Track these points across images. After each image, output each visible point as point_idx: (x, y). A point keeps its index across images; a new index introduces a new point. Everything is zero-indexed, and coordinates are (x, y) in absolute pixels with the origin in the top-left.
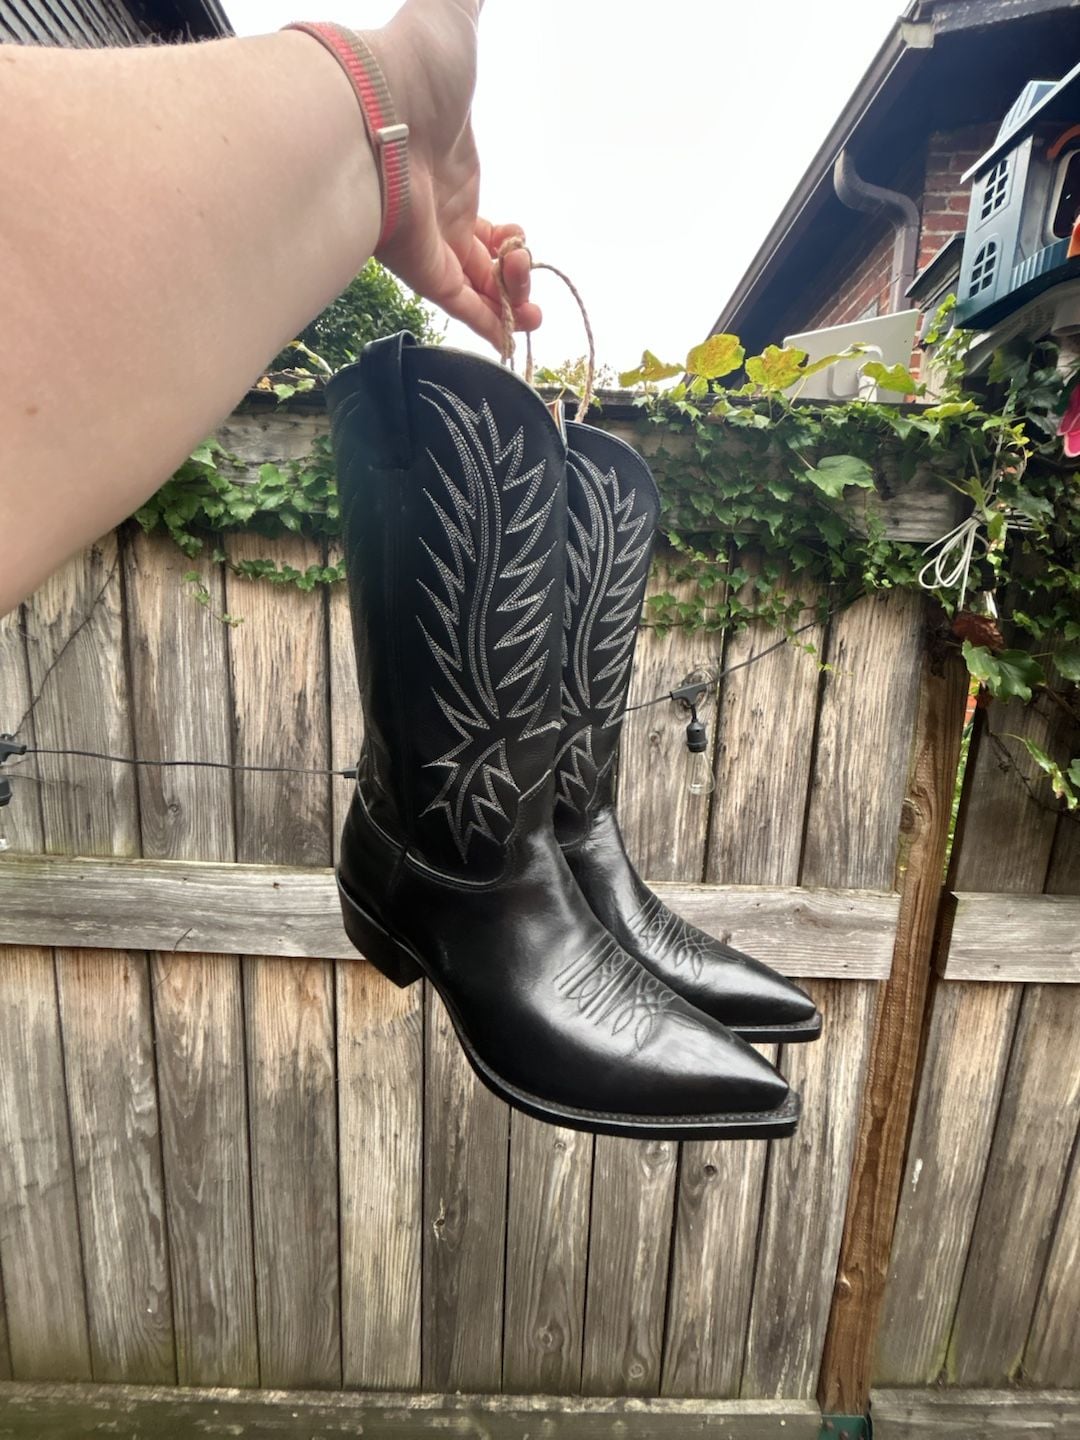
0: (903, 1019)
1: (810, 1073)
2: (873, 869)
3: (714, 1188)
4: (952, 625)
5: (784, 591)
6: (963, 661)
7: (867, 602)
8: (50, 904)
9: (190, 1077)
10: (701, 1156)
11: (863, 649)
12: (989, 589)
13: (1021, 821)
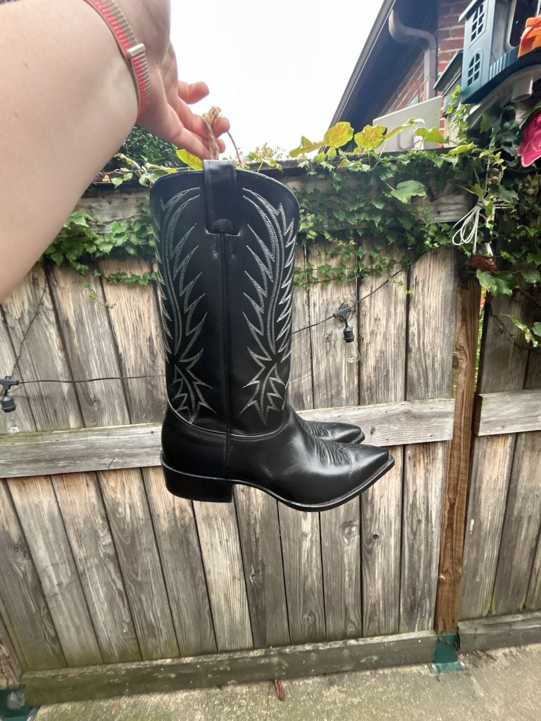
0: (460, 457)
1: (418, 487)
2: (440, 388)
3: (378, 544)
4: (470, 262)
5: (385, 256)
6: (478, 280)
7: (427, 255)
8: (44, 455)
9: (126, 526)
10: (371, 530)
11: (427, 280)
12: (488, 242)
13: (511, 356)
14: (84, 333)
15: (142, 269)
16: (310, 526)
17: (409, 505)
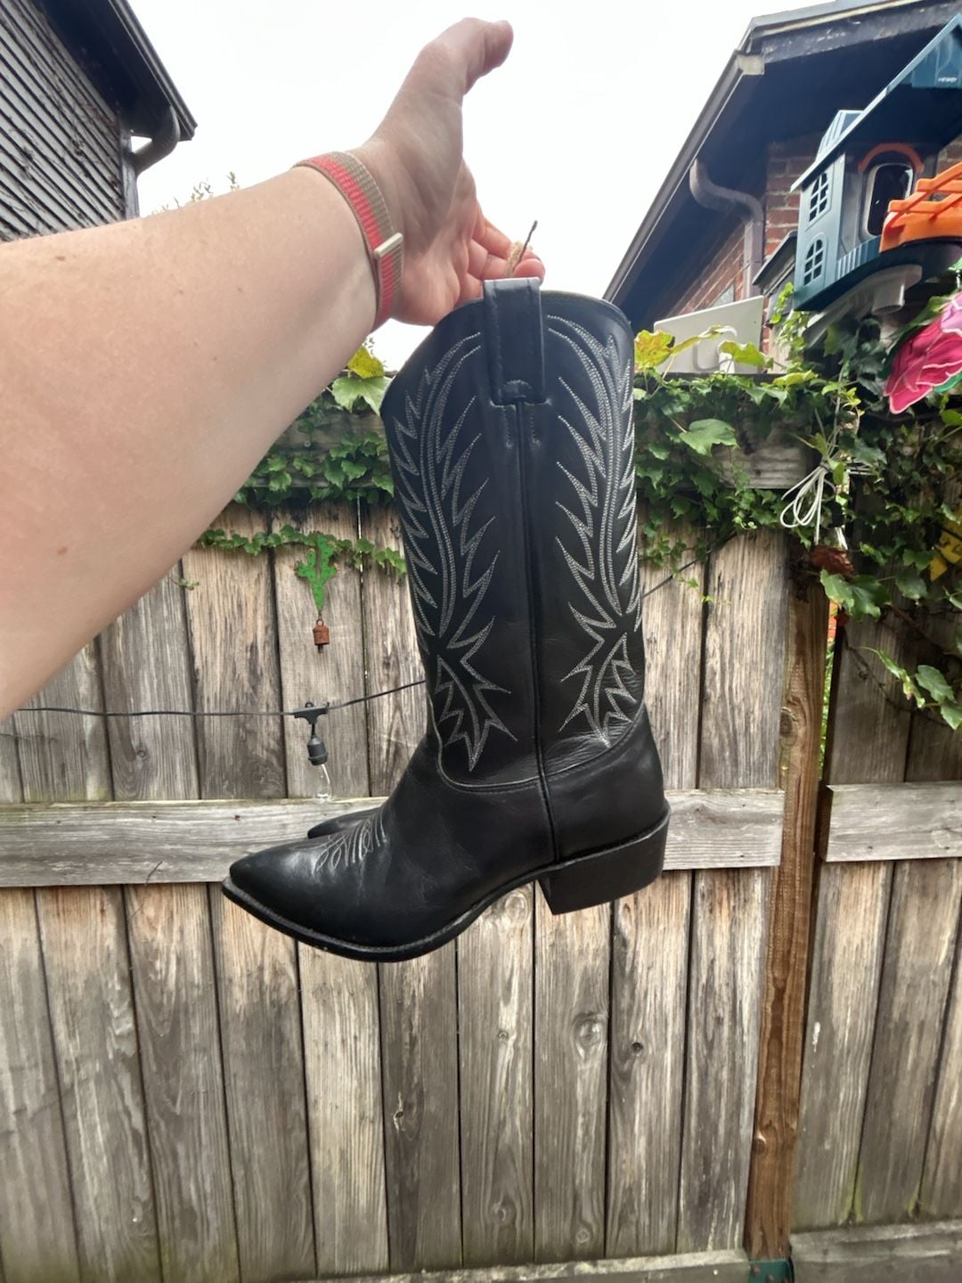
0: (794, 899)
1: (718, 952)
2: (760, 770)
3: (641, 1063)
4: (811, 556)
5: (668, 535)
6: (822, 588)
7: (739, 544)
8: (30, 848)
9: (165, 999)
10: (628, 1033)
11: (738, 581)
12: (839, 525)
13: (881, 721)
14: (137, 628)
15: (252, 528)
16: (514, 1018)
17: (700, 987)
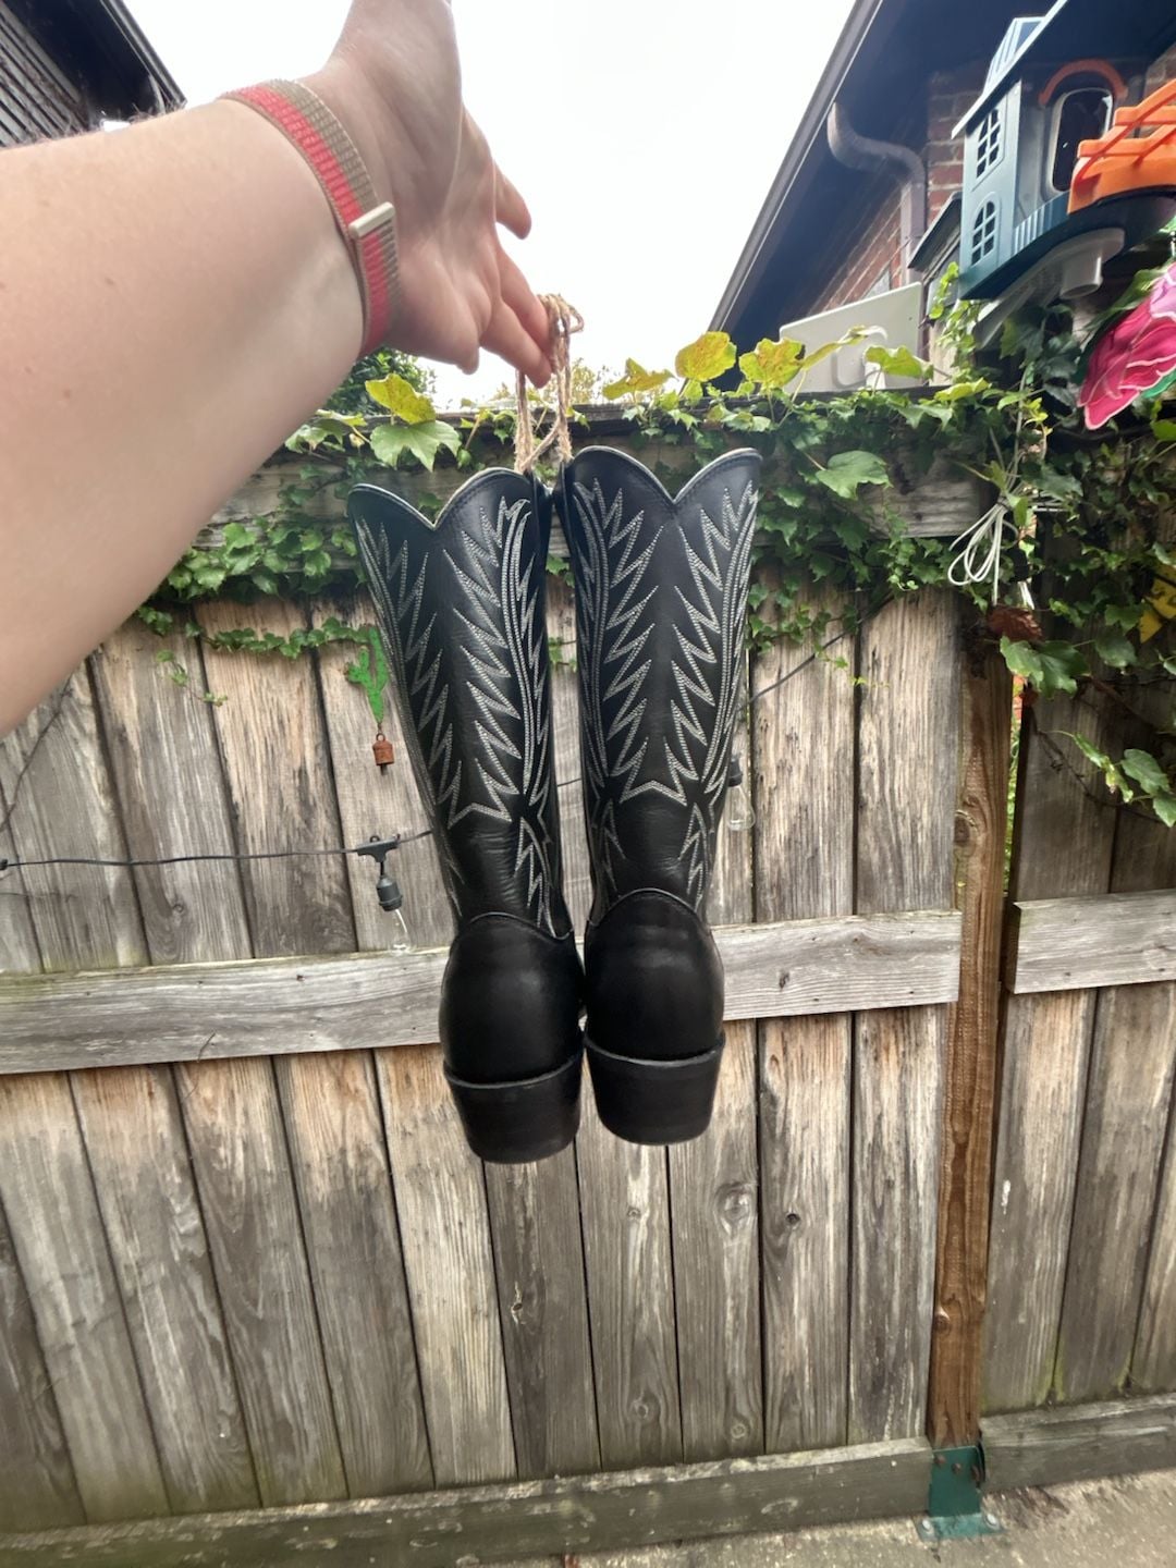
0: (976, 1040)
1: (885, 1106)
2: (930, 888)
3: (798, 1237)
4: (987, 620)
5: (807, 604)
6: (1003, 659)
7: (896, 607)
8: (57, 1026)
9: (234, 1191)
10: (782, 1203)
11: (897, 657)
12: (1023, 579)
13: (1079, 821)
14: (158, 757)
15: (288, 622)
16: (646, 1193)
17: (866, 1147)
